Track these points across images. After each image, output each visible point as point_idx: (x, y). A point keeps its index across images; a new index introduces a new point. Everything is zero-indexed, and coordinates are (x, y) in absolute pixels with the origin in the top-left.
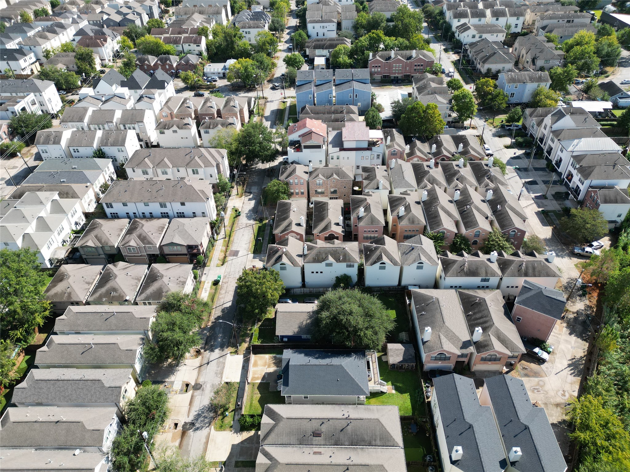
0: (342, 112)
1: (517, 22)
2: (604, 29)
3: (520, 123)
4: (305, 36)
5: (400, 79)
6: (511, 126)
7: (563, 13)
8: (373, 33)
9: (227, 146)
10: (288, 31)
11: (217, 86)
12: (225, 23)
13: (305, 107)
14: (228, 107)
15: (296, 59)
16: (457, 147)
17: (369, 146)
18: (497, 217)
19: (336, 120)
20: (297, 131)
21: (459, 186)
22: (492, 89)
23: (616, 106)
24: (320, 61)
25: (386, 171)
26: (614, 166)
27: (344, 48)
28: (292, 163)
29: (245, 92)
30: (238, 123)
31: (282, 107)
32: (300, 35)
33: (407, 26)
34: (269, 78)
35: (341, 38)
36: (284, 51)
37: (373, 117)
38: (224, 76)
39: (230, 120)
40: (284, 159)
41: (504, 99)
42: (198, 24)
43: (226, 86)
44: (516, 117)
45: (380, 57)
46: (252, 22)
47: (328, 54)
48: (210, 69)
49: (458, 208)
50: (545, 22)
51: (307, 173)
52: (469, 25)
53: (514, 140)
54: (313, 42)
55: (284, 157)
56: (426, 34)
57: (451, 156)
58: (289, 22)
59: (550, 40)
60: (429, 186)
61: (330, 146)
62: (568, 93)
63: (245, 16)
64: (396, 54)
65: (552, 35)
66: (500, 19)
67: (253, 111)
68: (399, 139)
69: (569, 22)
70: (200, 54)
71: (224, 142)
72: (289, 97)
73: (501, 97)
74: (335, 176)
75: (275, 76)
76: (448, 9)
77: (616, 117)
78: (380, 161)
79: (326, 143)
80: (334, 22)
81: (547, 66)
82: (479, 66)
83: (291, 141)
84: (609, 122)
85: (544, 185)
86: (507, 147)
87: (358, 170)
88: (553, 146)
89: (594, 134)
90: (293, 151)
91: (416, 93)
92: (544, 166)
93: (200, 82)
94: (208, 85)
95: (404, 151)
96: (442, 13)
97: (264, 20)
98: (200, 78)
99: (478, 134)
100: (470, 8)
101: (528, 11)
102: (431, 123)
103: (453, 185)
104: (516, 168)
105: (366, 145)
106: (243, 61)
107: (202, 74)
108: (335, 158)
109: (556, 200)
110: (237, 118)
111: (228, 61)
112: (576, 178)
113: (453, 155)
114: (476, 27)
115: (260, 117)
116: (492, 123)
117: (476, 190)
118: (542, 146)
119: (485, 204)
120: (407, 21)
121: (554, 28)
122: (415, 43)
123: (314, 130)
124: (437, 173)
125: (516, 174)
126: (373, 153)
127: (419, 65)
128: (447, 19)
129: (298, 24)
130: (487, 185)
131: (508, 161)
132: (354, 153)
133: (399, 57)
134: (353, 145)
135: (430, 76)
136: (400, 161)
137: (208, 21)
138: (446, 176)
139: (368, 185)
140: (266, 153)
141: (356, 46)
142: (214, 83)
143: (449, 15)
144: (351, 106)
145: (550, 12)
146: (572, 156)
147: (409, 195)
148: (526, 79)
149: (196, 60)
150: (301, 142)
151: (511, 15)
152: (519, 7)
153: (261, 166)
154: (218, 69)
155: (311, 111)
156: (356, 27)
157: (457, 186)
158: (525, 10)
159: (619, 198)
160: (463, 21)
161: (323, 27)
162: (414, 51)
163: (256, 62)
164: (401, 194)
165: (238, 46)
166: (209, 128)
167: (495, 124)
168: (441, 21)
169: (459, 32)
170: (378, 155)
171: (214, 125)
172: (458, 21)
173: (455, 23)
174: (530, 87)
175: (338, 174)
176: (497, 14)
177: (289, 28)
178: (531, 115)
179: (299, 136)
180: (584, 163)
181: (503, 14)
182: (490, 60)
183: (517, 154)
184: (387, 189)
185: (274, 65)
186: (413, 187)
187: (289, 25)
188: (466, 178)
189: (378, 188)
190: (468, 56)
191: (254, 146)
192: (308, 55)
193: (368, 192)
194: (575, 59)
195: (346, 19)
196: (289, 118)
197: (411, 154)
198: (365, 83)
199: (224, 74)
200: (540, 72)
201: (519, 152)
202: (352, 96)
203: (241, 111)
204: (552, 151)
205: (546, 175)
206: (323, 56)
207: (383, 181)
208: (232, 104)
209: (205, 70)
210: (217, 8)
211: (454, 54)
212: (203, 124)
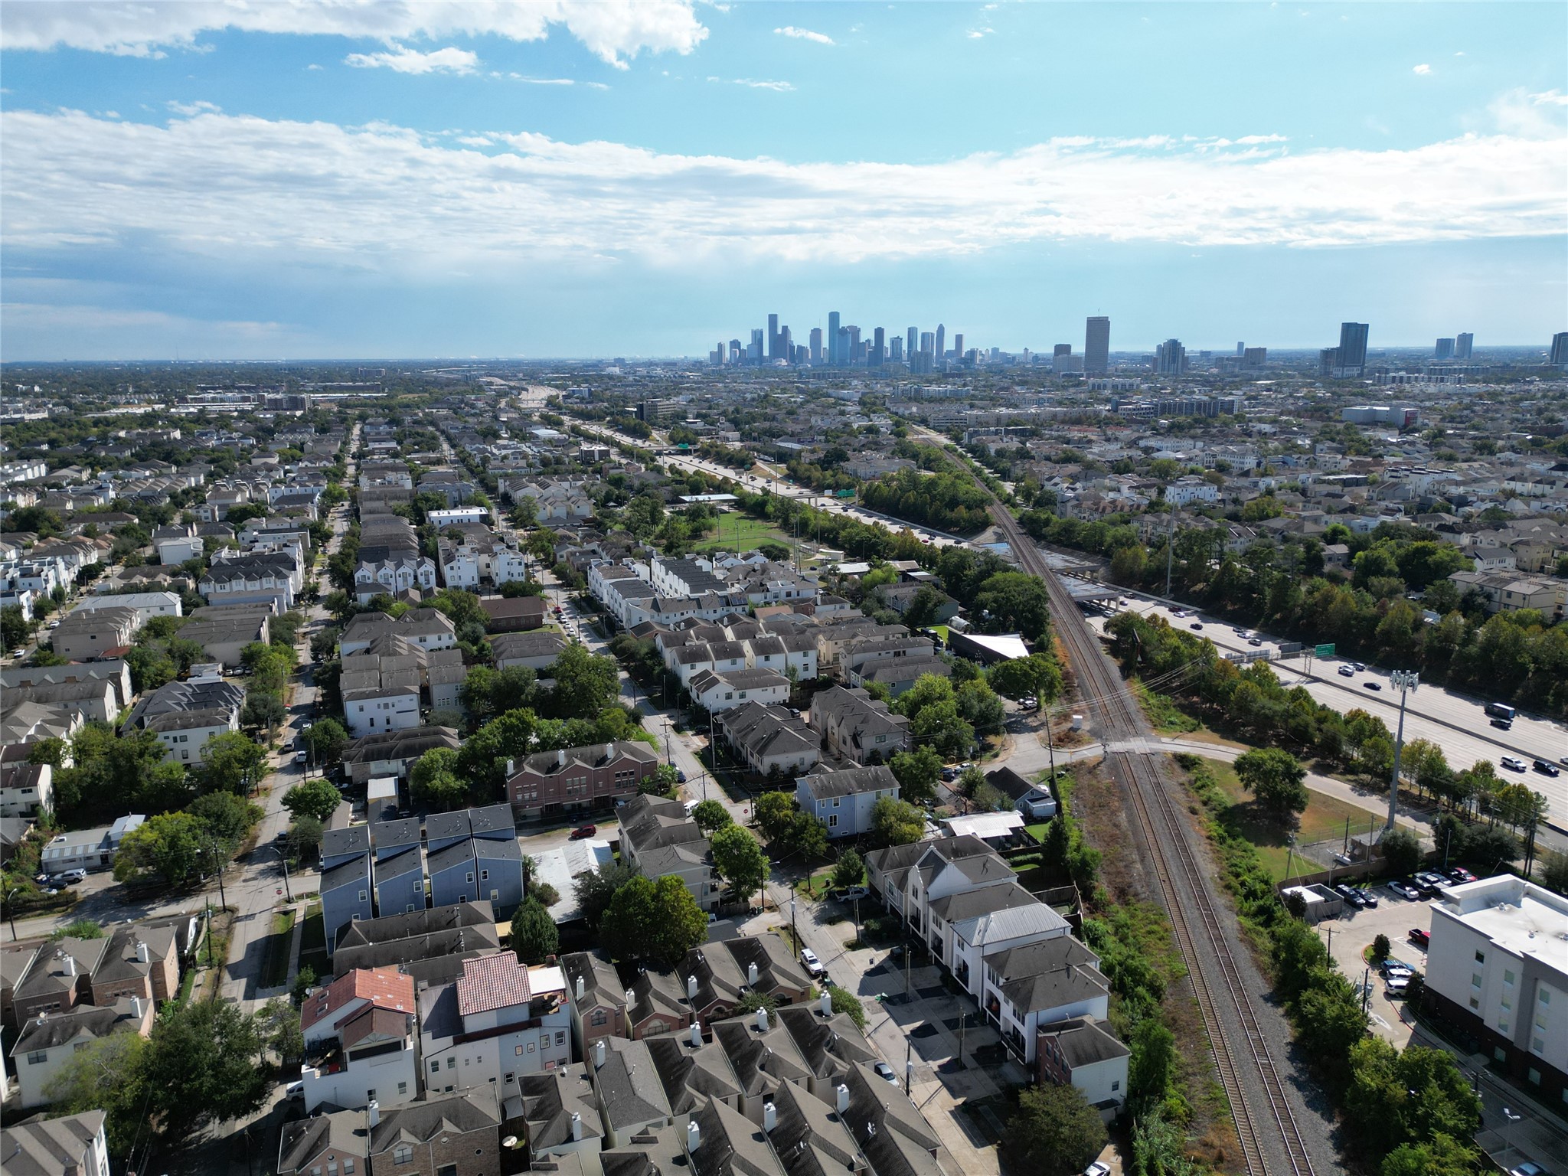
0: (451, 924)
1: (806, 660)
2: (960, 665)
3: (864, 884)
4: (338, 729)
5: (586, 809)
6: (846, 893)
7: (882, 638)
8: (510, 716)
9: (108, 1097)
10: (292, 718)
11: (80, 896)
12: (112, 714)
13: (349, 925)
14: (114, 965)
15: (317, 795)
16: (746, 972)
17: (531, 1015)
18: (872, 1159)
19: (438, 950)
20: (329, 1012)
21: (771, 1085)
22: (789, 812)
23: (1029, 818)
24: (381, 789)
25: (584, 1077)
26: (1068, 970)
27: (442, 755)
28: (317, 1111)
29: (168, 903)
30: (144, 1011)
31: (279, 929)
32: (326, 730)
33: (586, 689)
34: (240, 851)
35: (432, 729)
36: (283, 770)
37: (534, 924)
38: (104, 864)
39: (121, 1007)
40: (291, 1091)
41: (818, 833)
42: (32, 731)
43: (110, 890)
44: (853, 873)
45: (532, 766)
46: (193, 711)
47: (403, 769)
48: (62, 850)
49: (780, 1154)
50: (858, 658)
51: (361, 1133)
52: (715, 675)
53: (861, 928)
54: (361, 746)
55: (290, 1086)
56: (629, 696)
57: (735, 1000)
58: (295, 695)
59: (875, 696)
60: (701, 1102)
61: (427, 1037)
62: (936, 802)
63: (174, 697)
64: (568, 756)
65: (876, 683)
66: (773, 657)
67: (193, 957)
68: (606, 976)
69: (897, 654)
70: (33, 810)
71: (96, 1082)
72: (301, 897)
73: (812, 830)
74: (448, 1126)
75: (260, 843)
76: (667, 645)
77: (1036, 842)
78: (565, 1050)
79: (415, 1029)
80: (411, 692)
81: (883, 747)
82: (752, 760)
83: (312, 1043)
84: (1029, 856)
85: (949, 1033)
86: (853, 946)
87: (510, 1085)
88: (941, 934)
89: (1010, 900)
90: (317, 1073)
91: (628, 845)
92: (937, 983)
93: (25, 894)
94: (50, 898)
95: (622, 1008)
96: (655, 654)
97: (228, 702)
98: (28, 883)
99: (784, 923)
100: (709, 641)
101: (821, 637)
102: (676, 923)
103: (755, 1085)
104: (883, 998)
105: (524, 1015)
106: (164, 823)
107: (33, 868)
108: (443, 1065)
109: (985, 1068)
110: (143, 996)
111: (119, 821)
112: (1007, 1010)
113: (740, 996)
114: (727, 675)
115: (215, 970)
116: (807, 891)
117: (810, 1089)
118: (921, 934)
119: (838, 1125)
120: (582, 679)
121: (877, 667)
122: (609, 727)
123: (377, 1000)
124: (712, 1059)
125: (886, 1015)
126: (546, 1031)
127: (625, 774)
128: (669, 664)
129: (320, 699)
130: (832, 1069)
131: (862, 982)
132: (494, 1042)
133: (578, 762)
134: (491, 1022)
135: (653, 800)
136: (619, 1043)
137: (64, 722)
138: (734, 1063)
139: (542, 1134)
140: (235, 1091)
141: (472, 748)
142: (70, 889)
143: (669, 656)
144: (474, 904)
145: (859, 638)
146: (984, 957)
147: (654, 1141)
148: (849, 784)
149: (18, 831)
150: (341, 1039)
151: (791, 650)
152: (802, 632)
153: (216, 1129)
154: (86, 847)
155: (367, 934)
156: (467, 696)
157: (764, 1086)
158: (815, 636)
159: (1100, 1046)
160: (701, 667)
161: (386, 706)
162: (610, 745)
163: (203, 820)
164: (634, 1141)
165: (149, 776)
166: (49, 1044)
167: (814, 892)
168: (657, 669)
169: (698, 689)
170: (560, 1035)
171: (64, 1030)
172: (692, 668)
173: (687, 673)
174: (863, 800)
175: (455, 1120)
176: (765, 649)
177: (295, 710)
178: (880, 865)
179: (336, 1025)
180: (1013, 971)
181: (778, 649)
182: (771, 747)
183: (876, 962)
184: (595, 1134)
185: (256, 815)
186: (660, 1114)
187: (295, 704)
188: (781, 1060)
189: (570, 1139)
190: (726, 738)
191: (198, 1077)
192: (350, 778)
193: (546, 1158)
194: (928, 731)
195: (442, 682)
196: (302, 963)
197: (642, 1011)
198: (504, 840)
199: (104, 858)
200: (873, 768)
201: (880, 956)
202: (474, 877)
203: (157, 970)
204: (944, 945)
205: (947, 1006)
206: (391, 775)
207: (581, 1115)
208: (128, 952)
209: (45, 857)
210: (90, 686)
211: (697, 734)
212: (28, 1034)
